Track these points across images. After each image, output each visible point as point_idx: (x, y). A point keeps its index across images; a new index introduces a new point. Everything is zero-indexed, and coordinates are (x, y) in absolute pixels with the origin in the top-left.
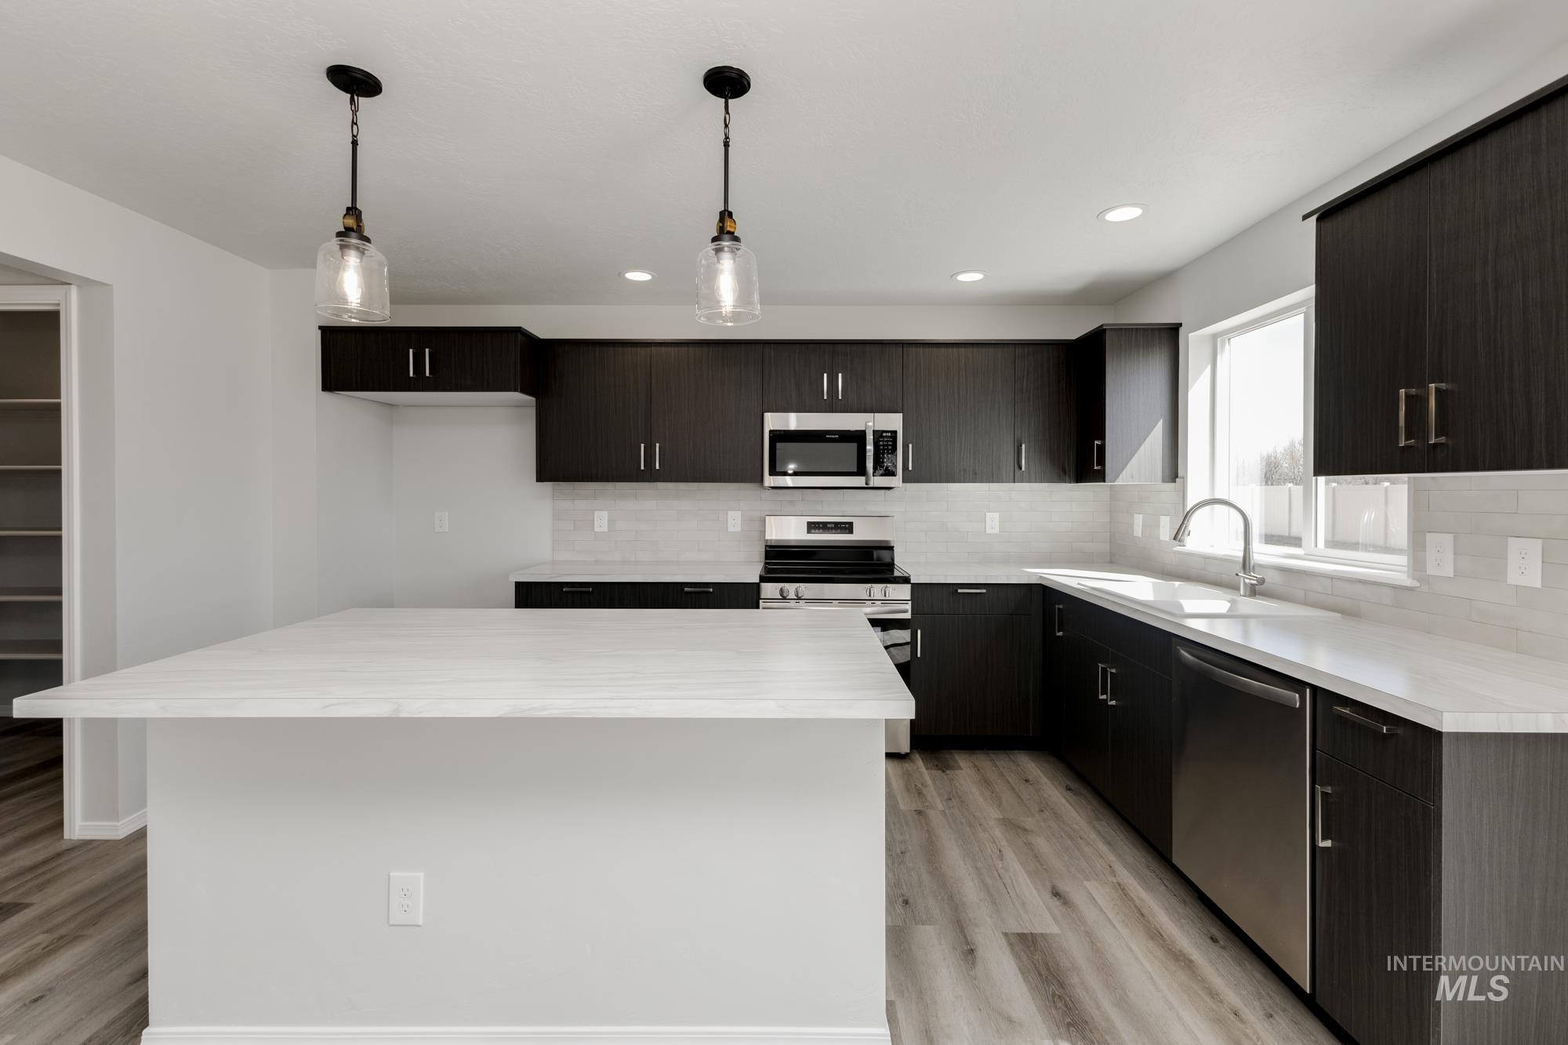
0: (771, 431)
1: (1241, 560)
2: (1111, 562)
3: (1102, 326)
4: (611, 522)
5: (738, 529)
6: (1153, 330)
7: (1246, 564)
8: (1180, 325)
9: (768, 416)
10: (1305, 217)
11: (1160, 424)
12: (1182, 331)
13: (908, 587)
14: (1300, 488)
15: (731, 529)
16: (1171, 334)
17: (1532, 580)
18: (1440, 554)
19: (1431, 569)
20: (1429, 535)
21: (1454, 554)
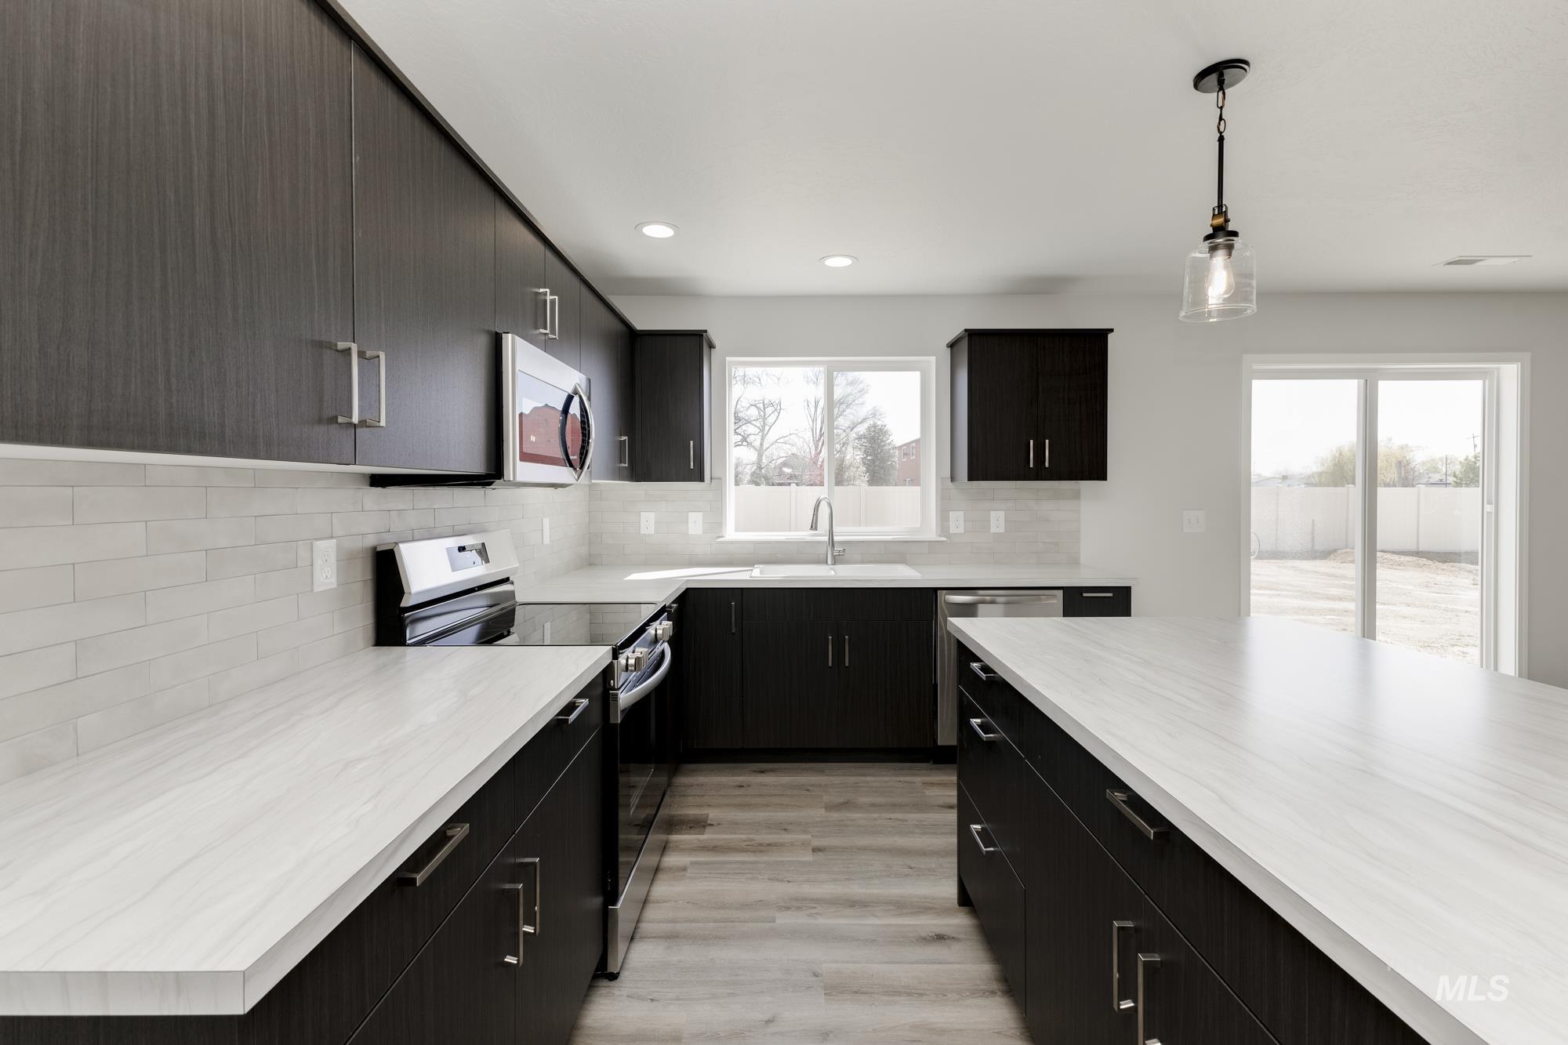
5: (331, 582)
7: (831, 542)
15: (320, 584)
17: (1002, 530)
18: (957, 522)
19: (952, 530)
20: (951, 513)
21: (965, 521)
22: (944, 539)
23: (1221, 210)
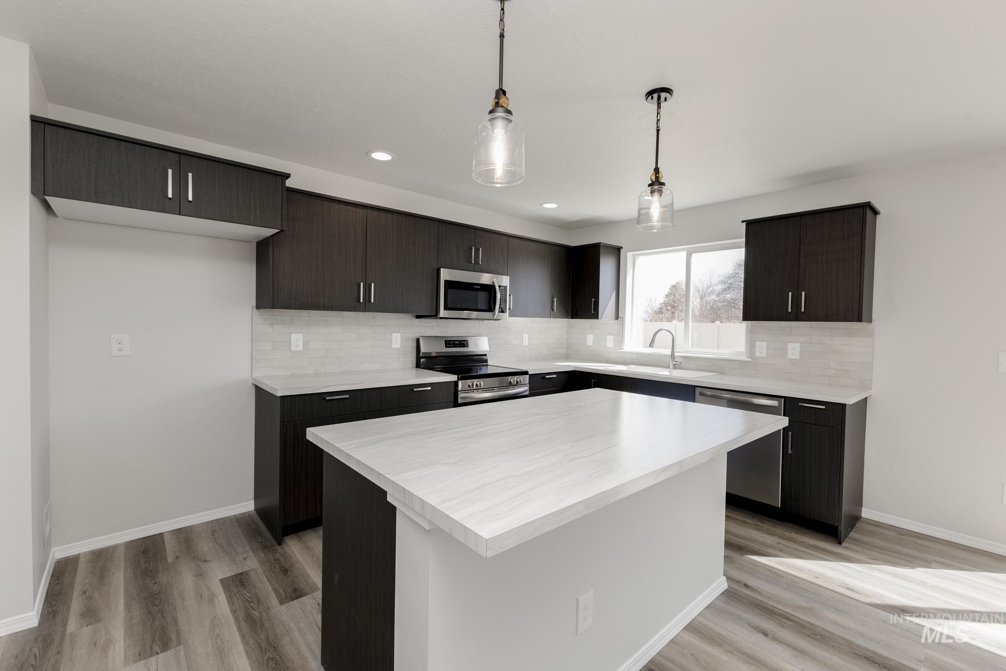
0: (446, 281)
1: (670, 354)
2: (567, 358)
3: (600, 243)
4: (305, 343)
5: (398, 346)
6: (611, 247)
7: (673, 356)
8: (622, 248)
9: (443, 271)
10: (743, 222)
11: (615, 292)
12: (621, 250)
13: (527, 376)
14: (683, 324)
15: (394, 346)
16: (619, 249)
17: (797, 356)
18: (762, 349)
19: (758, 354)
20: (756, 343)
21: (767, 349)
22: (750, 360)
23: (657, 170)
